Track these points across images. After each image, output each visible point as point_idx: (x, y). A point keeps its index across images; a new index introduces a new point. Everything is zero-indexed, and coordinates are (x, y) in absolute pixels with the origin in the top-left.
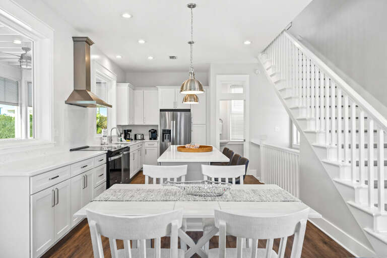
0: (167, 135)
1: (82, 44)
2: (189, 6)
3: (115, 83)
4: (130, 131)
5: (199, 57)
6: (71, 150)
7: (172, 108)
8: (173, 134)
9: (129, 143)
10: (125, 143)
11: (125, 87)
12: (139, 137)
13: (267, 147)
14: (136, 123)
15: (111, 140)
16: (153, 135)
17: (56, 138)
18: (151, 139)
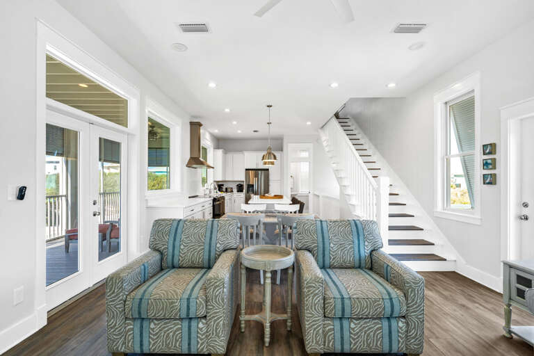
0: (251, 188)
1: (195, 127)
2: (268, 106)
3: (212, 149)
4: (223, 185)
5: (275, 131)
6: (190, 197)
7: (255, 167)
8: (255, 187)
9: (223, 194)
10: (220, 194)
11: (220, 152)
12: (229, 190)
13: (324, 197)
14: (227, 180)
15: (210, 192)
16: (240, 188)
17: (182, 189)
18: (238, 191)
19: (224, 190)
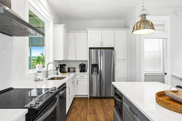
0: (95, 68)
4: (65, 65)
11: (61, 28)
12: (72, 70)
15: (47, 74)
16: (83, 68)
18: (81, 71)
19: (67, 70)
